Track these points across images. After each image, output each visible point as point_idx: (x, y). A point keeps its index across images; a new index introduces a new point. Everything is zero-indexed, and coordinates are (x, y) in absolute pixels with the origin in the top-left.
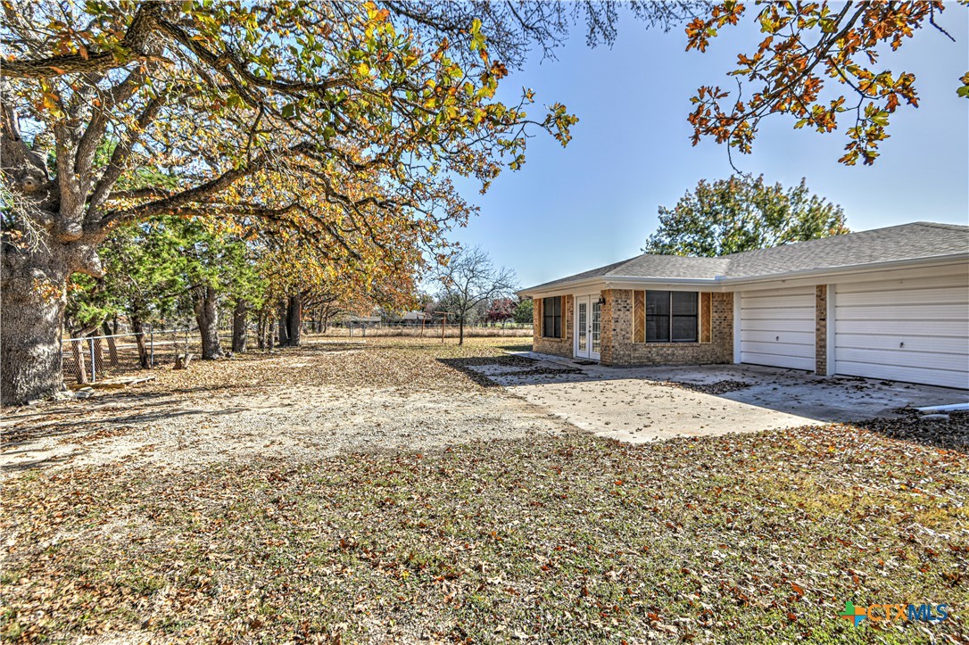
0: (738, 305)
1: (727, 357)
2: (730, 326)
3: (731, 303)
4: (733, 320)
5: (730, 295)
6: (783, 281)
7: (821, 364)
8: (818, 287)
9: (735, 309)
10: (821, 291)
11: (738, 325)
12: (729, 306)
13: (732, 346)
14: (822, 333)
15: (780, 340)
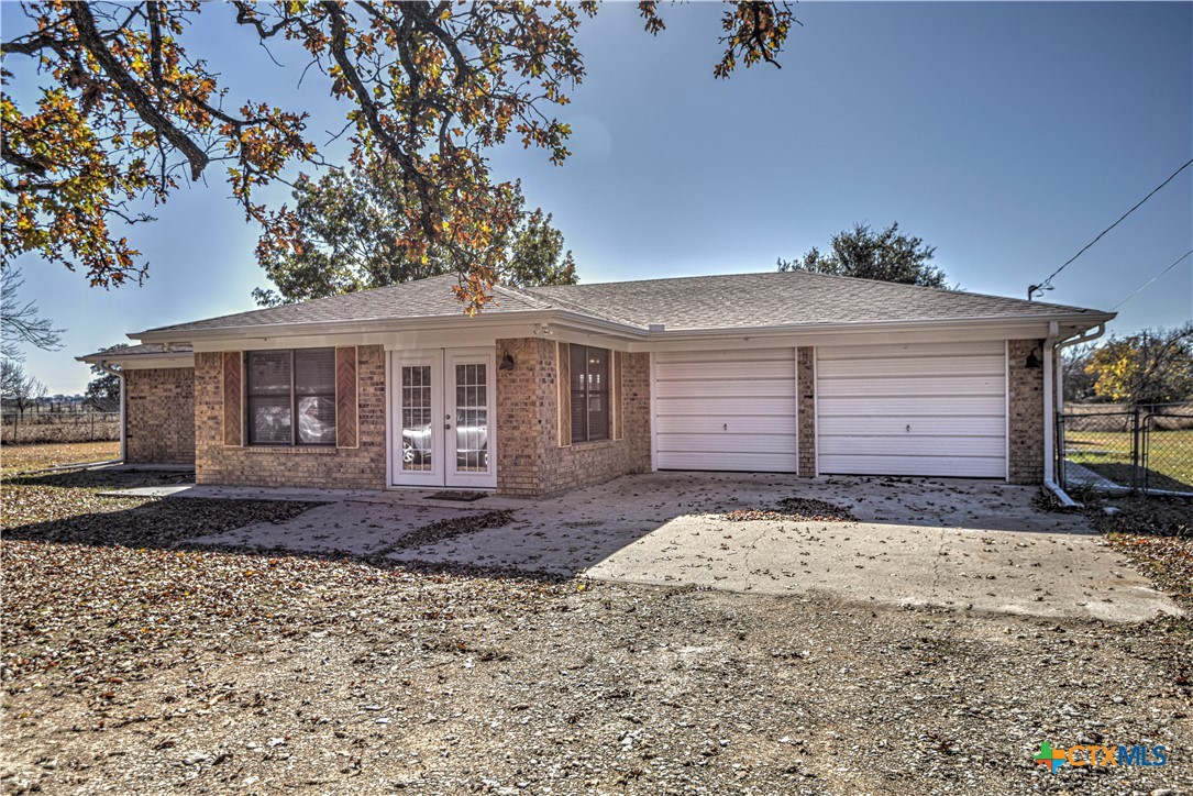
0: (656, 372)
1: (640, 462)
2: (646, 409)
3: (645, 370)
4: (648, 399)
5: (643, 358)
6: (746, 339)
7: (807, 460)
8: (800, 349)
9: (651, 381)
10: (805, 355)
11: (656, 407)
12: (642, 376)
13: (649, 442)
14: (808, 417)
15: (729, 430)
